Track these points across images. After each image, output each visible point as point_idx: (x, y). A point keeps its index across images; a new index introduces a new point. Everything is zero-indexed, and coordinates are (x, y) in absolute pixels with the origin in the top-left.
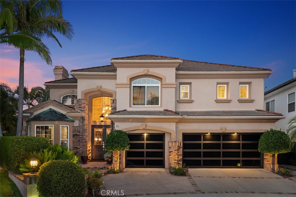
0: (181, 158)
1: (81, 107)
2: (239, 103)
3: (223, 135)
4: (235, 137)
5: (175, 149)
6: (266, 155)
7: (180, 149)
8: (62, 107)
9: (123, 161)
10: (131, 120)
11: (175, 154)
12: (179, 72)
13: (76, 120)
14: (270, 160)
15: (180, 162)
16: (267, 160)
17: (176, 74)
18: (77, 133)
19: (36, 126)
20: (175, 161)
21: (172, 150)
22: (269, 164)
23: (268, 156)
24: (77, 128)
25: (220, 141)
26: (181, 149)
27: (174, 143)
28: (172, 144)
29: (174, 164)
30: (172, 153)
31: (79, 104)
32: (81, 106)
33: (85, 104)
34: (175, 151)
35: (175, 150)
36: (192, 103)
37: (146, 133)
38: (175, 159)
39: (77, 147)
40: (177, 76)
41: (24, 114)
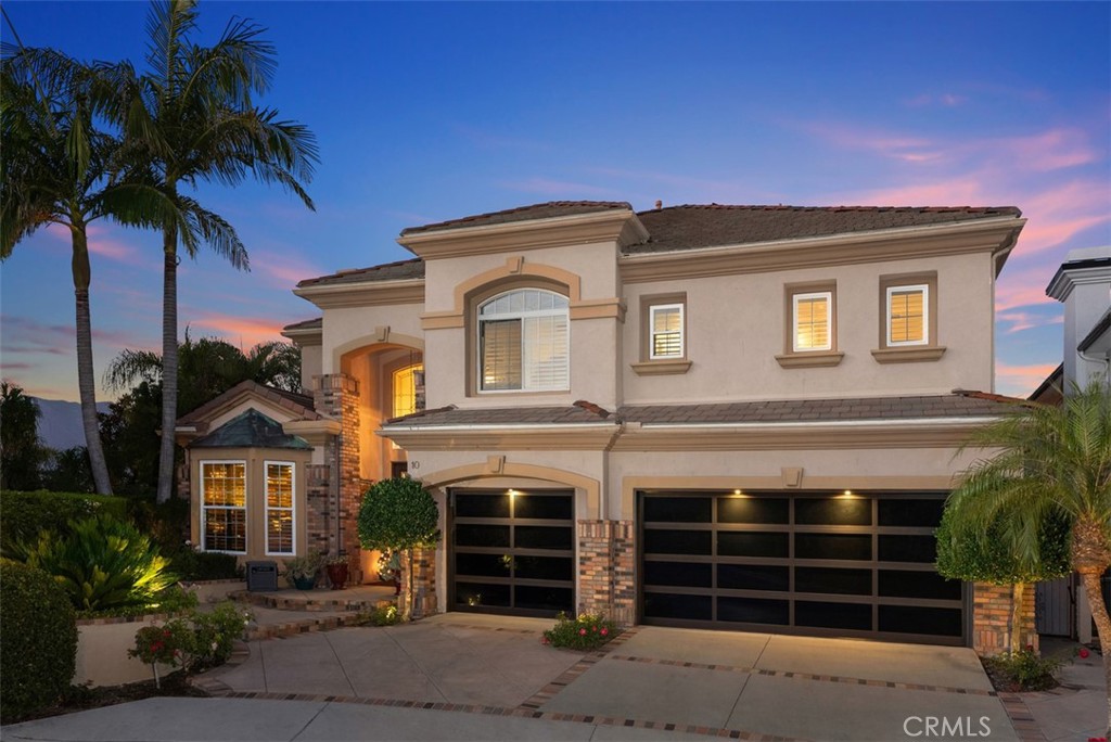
0: (628, 587)
1: (331, 402)
2: (879, 366)
3: (796, 500)
4: (851, 510)
5: (599, 550)
6: (980, 589)
7: (624, 551)
8: (278, 403)
9: (440, 585)
10: (452, 442)
11: (600, 568)
12: (631, 255)
13: (317, 445)
14: (998, 613)
15: (625, 601)
16: (988, 612)
17: (621, 266)
18: (318, 489)
19: (202, 463)
20: (599, 597)
21: (589, 555)
22: (997, 628)
23: (992, 595)
24: (317, 470)
25: (787, 522)
26: (628, 550)
27: (593, 527)
28: (589, 530)
29: (594, 605)
30: (588, 563)
31: (325, 391)
32: (330, 398)
33: (341, 390)
34: (600, 559)
35: (599, 555)
36: (688, 374)
37: (514, 489)
38: (599, 588)
39: (319, 535)
40: (626, 274)
41: (178, 429)
